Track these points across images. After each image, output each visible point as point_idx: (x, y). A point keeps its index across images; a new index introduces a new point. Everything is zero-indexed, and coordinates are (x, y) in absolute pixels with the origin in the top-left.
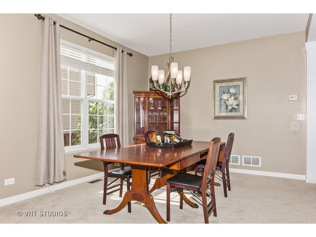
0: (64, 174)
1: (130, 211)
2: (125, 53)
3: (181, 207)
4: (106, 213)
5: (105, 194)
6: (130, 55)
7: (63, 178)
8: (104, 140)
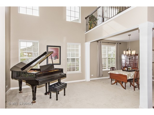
0: (102, 75)
1: (117, 85)
2: (118, 43)
3: (130, 86)
4: (111, 84)
5: (111, 81)
6: (120, 44)
7: (102, 76)
8: (111, 69)
